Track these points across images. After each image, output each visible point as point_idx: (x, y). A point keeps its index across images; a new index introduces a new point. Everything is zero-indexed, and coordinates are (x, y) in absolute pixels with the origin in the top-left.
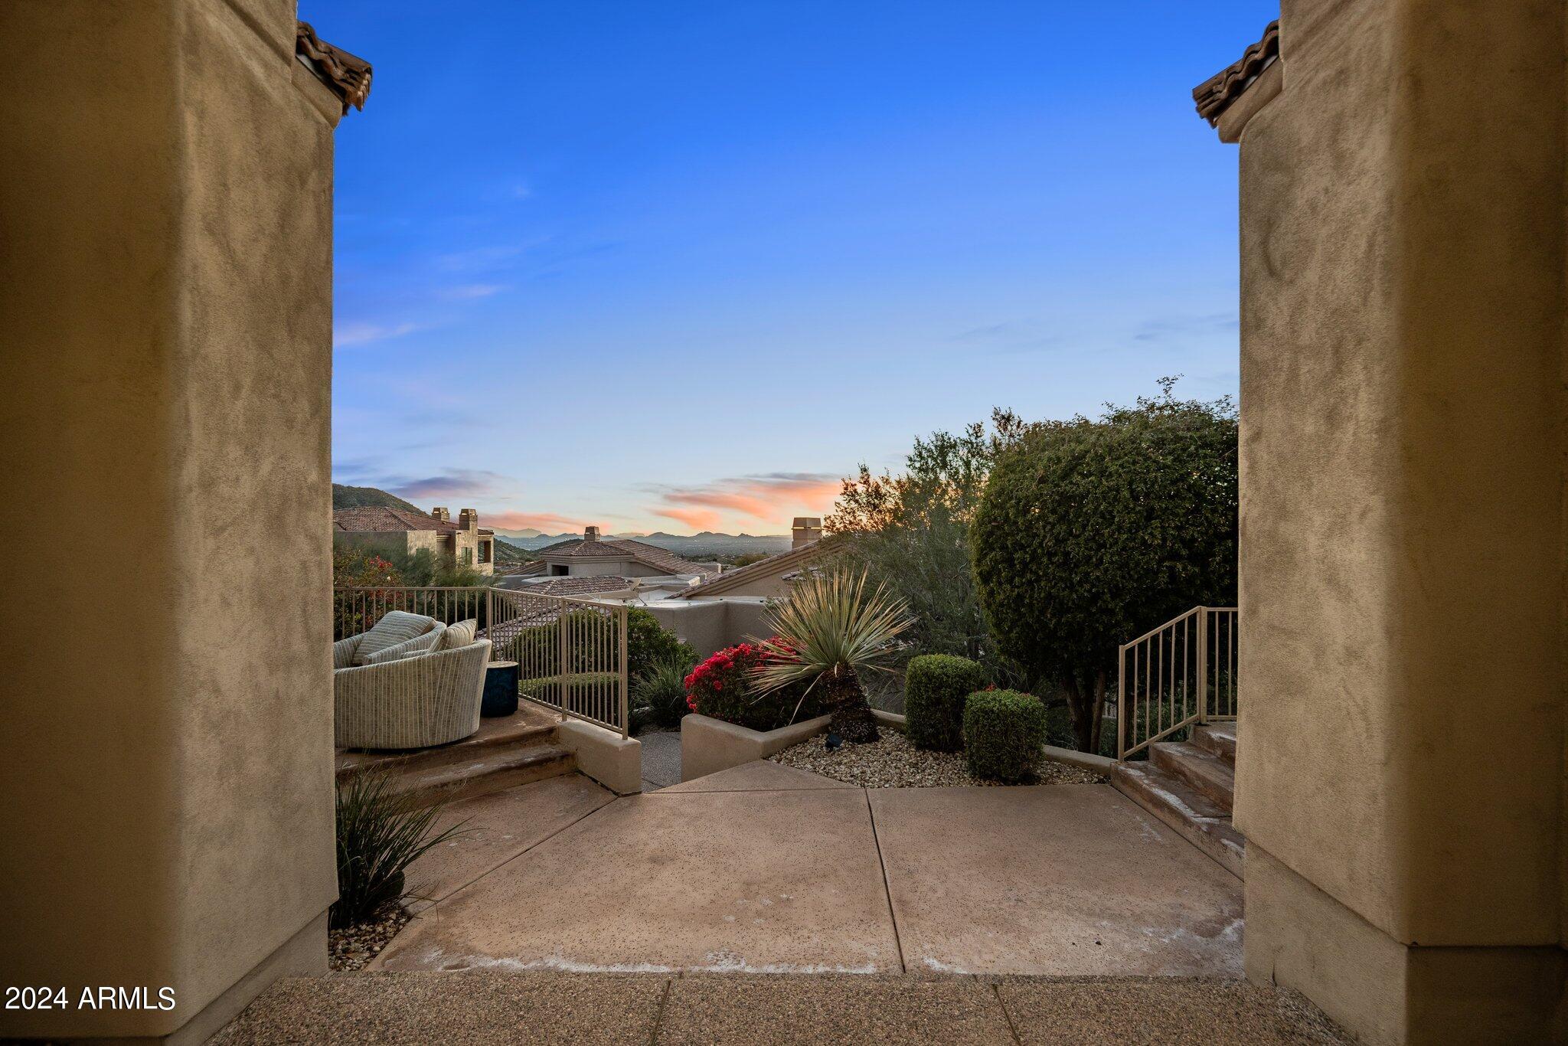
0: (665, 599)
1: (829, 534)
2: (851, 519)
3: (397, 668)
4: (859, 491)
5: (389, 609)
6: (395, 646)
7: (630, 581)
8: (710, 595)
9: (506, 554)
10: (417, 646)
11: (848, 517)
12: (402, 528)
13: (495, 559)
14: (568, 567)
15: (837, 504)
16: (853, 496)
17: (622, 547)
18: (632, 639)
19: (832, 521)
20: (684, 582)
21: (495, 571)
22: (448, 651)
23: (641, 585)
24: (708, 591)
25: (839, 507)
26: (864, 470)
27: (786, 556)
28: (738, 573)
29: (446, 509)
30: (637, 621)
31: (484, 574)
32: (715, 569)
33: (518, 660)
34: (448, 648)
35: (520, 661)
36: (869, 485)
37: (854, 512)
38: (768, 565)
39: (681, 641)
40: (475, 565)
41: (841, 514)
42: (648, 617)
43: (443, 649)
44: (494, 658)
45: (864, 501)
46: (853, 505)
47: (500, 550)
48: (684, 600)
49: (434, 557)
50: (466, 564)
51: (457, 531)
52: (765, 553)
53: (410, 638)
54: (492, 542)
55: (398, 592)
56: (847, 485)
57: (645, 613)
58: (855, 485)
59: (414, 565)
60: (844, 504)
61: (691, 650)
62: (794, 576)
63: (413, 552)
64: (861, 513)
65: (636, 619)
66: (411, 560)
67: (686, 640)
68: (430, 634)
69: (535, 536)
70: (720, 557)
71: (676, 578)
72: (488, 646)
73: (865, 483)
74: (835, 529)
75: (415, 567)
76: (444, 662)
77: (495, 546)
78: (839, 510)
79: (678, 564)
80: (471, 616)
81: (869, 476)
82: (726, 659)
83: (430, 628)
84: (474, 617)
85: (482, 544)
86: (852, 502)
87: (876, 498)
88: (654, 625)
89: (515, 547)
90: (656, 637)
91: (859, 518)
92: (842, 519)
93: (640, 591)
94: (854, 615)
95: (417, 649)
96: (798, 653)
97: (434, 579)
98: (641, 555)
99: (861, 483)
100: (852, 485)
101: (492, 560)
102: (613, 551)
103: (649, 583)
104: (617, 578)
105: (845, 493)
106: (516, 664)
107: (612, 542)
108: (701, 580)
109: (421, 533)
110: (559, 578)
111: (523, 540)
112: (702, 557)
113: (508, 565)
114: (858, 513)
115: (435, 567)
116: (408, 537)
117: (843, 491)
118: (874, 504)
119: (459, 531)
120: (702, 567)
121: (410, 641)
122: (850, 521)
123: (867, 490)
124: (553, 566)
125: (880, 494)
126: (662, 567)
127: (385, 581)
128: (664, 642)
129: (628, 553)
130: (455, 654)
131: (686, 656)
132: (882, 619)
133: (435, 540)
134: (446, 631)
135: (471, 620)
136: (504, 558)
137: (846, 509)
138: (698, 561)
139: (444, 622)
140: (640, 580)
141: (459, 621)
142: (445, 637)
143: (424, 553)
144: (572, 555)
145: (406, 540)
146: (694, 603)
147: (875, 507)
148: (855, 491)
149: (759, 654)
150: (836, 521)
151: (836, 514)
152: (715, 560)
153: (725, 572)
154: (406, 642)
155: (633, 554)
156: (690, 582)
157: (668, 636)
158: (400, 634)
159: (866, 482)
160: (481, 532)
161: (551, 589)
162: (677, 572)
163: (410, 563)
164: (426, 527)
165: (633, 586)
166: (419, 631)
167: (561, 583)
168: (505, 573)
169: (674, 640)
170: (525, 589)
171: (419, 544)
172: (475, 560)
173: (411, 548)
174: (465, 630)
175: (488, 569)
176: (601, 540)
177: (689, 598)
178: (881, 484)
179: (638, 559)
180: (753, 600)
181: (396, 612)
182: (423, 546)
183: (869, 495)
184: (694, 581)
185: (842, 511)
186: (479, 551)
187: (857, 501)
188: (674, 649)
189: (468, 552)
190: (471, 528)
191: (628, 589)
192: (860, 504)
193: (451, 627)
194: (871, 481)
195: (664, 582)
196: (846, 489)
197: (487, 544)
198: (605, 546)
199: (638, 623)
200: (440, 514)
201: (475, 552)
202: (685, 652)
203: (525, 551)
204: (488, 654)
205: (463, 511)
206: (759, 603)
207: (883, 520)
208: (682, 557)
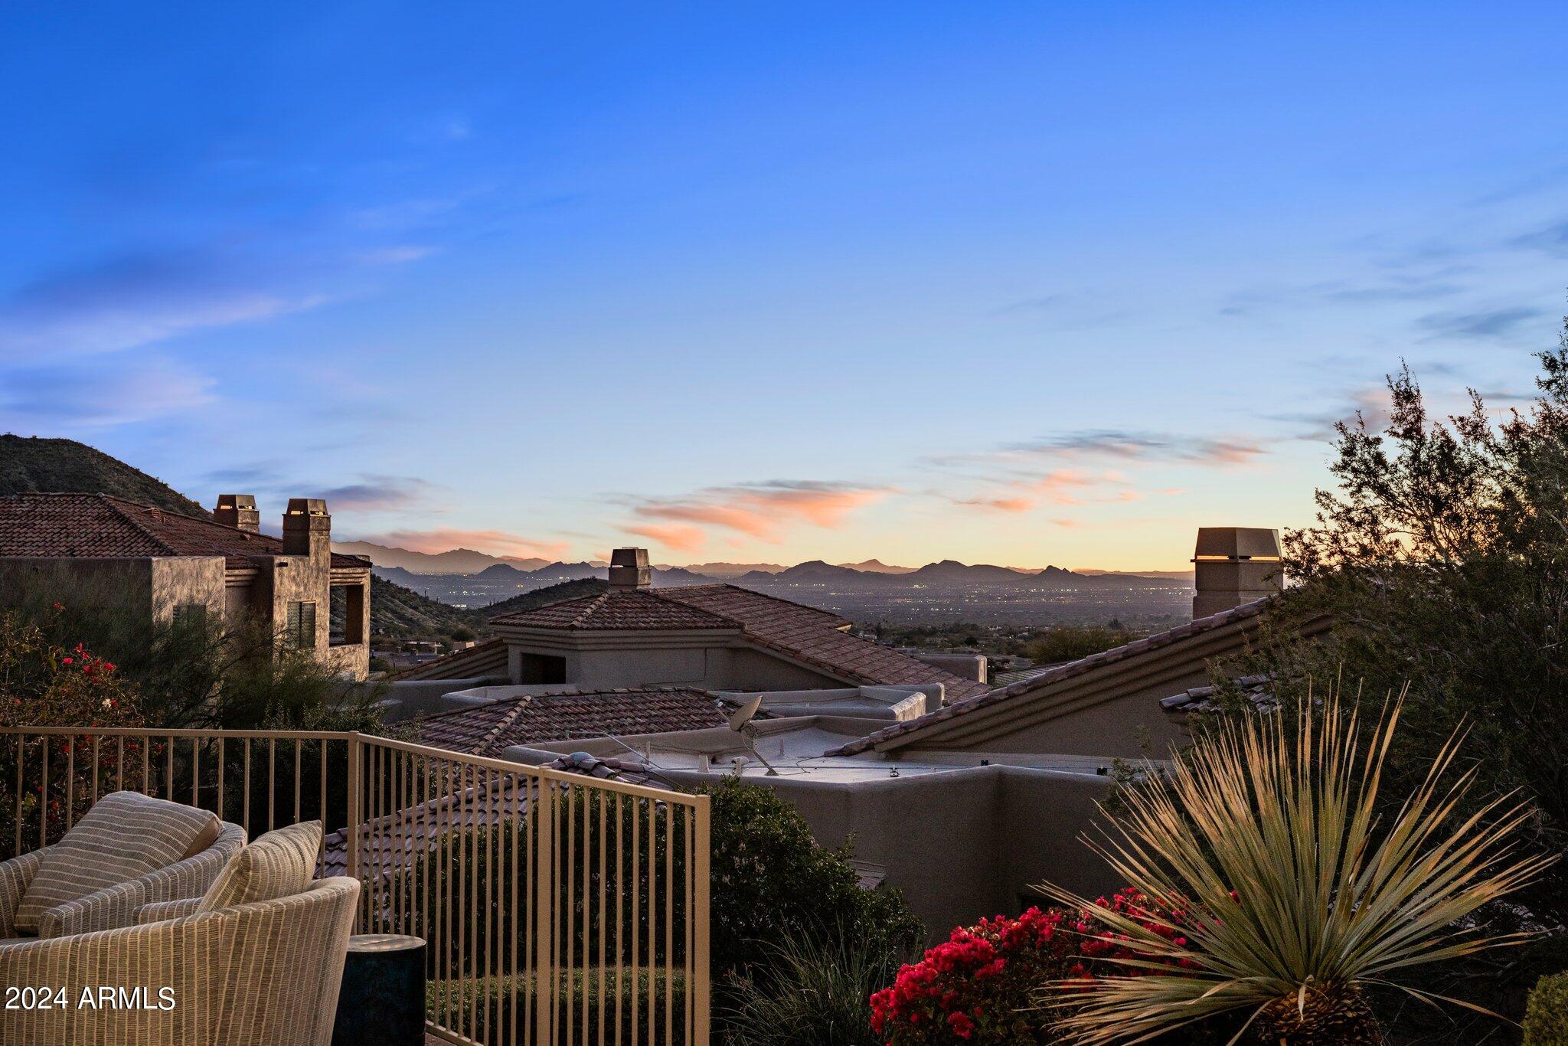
0: (828, 755)
1: (1298, 582)
2: (1366, 541)
3: (123, 947)
4: (1390, 458)
5: (108, 787)
6: (120, 886)
7: (730, 704)
8: (960, 748)
9: (402, 617)
10: (174, 888)
11: (1355, 538)
12: (141, 548)
13: (374, 631)
14: (564, 659)
15: (1324, 498)
16: (1370, 473)
17: (708, 605)
18: (732, 871)
19: (1307, 547)
20: (882, 708)
21: (374, 666)
22: (250, 908)
23: (760, 714)
24: (950, 735)
25: (1327, 507)
26: (1406, 396)
27: (1175, 638)
28: (1035, 686)
29: (250, 499)
30: (745, 821)
31: (344, 674)
32: (971, 672)
33: (425, 934)
34: (250, 899)
35: (431, 939)
36: (1421, 441)
37: (1375, 521)
38: (1122, 666)
39: (868, 881)
40: (323, 652)
41: (1333, 526)
42: (778, 809)
43: (236, 901)
44: (366, 924)
45: (1407, 489)
46: (1371, 499)
47: (387, 608)
48: (879, 760)
49: (218, 629)
50: (300, 647)
51: (278, 560)
52: (1115, 624)
53: (157, 866)
54: (367, 589)
55: (130, 741)
56: (1353, 440)
57: (766, 796)
58: (1378, 441)
59: (168, 648)
60: (1344, 498)
61: (895, 907)
62: (1197, 699)
63: (166, 613)
64: (1397, 525)
65: (746, 812)
66: (161, 635)
67: (881, 875)
68: (208, 856)
69: (479, 569)
70: (986, 635)
71: (858, 697)
72: (352, 893)
73: (1407, 435)
74: (1315, 569)
75: (170, 655)
76: (240, 934)
77: (373, 597)
78: (1326, 514)
79: (864, 657)
80: (310, 814)
81: (1419, 414)
82: (985, 950)
83: (208, 840)
84: (317, 817)
85: (343, 593)
86: (1367, 491)
87: (1443, 478)
88: (793, 833)
89: (425, 601)
90: (799, 868)
91: (1393, 537)
92: (1335, 540)
93: (755, 732)
94: (1358, 838)
95: (174, 897)
96: (1192, 946)
97: (218, 686)
98: (764, 627)
99: (1395, 434)
100: (1368, 443)
101: (366, 636)
102: (686, 617)
103: (785, 707)
104: (694, 692)
105: (1344, 466)
106: (420, 942)
107: (684, 592)
108: (931, 703)
109: (187, 564)
110: (540, 690)
111: (452, 580)
112: (933, 632)
113: (407, 649)
114: (1387, 523)
115: (222, 656)
116: (156, 574)
117: (1339, 458)
118: (1436, 499)
119: (284, 559)
120: (934, 664)
121: (156, 874)
122: (1363, 547)
123: (1415, 457)
124: (524, 655)
125: (1456, 468)
126: (819, 664)
127: (97, 711)
128: (822, 880)
129: (727, 623)
130: (267, 915)
131: (880, 925)
132: (1447, 855)
133: (222, 583)
134: (245, 853)
135: (309, 823)
136: (396, 629)
137: (1349, 510)
138: (920, 644)
139: (241, 823)
140: (757, 701)
141: (278, 826)
142: (246, 866)
143: (193, 614)
144: (573, 628)
145: (149, 583)
146: (908, 773)
147: (1439, 504)
148: (1379, 459)
149: (1077, 940)
150: (1320, 547)
151: (1318, 526)
152: (972, 642)
153: (999, 678)
154: (147, 877)
155: (741, 626)
156: (897, 709)
157: (833, 866)
158: (133, 855)
159: (1412, 432)
160: (337, 560)
161: (518, 722)
162: (862, 679)
163: (157, 646)
164: (201, 549)
165: (741, 717)
166: (178, 847)
167: (545, 704)
168: (400, 674)
169: (849, 878)
170: (451, 719)
171: (182, 593)
172: (322, 637)
173: (161, 605)
174: (294, 852)
175: (356, 662)
176: (653, 584)
177: (894, 756)
178: (1457, 437)
179: (753, 639)
180: (1078, 768)
181: (122, 795)
182: (192, 598)
183: (1419, 469)
184: (911, 708)
185: (1336, 517)
186: (333, 610)
187: (1382, 490)
188: (848, 904)
189: (305, 615)
190: (312, 547)
191: (726, 727)
192: (1391, 497)
193: (258, 842)
194: (1427, 429)
195: (825, 707)
196: (1349, 452)
197: (355, 591)
198: (664, 601)
199: (749, 826)
200: (234, 512)
201: (323, 615)
202: (879, 914)
203: (453, 611)
204: (350, 914)
205: (294, 504)
206: (1094, 776)
207: (1468, 542)
208: (879, 631)
